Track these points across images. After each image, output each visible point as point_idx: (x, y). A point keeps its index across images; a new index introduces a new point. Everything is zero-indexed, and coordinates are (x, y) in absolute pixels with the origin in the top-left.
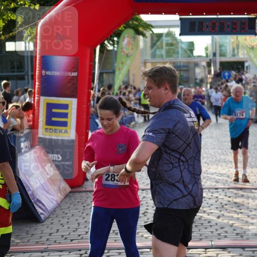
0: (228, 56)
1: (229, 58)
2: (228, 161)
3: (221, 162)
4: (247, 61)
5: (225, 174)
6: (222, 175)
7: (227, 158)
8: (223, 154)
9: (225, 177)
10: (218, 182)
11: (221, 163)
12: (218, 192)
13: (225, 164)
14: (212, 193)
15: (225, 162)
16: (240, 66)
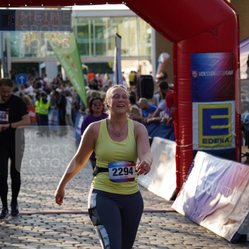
0: (20, 57)
1: (21, 58)
2: (37, 182)
3: (29, 183)
4: (42, 63)
5: (36, 197)
6: (33, 198)
7: (35, 178)
8: (29, 174)
9: (37, 200)
10: (29, 207)
11: (30, 185)
12: (32, 218)
13: (34, 185)
14: (25, 220)
15: (34, 183)
16: (34, 69)
